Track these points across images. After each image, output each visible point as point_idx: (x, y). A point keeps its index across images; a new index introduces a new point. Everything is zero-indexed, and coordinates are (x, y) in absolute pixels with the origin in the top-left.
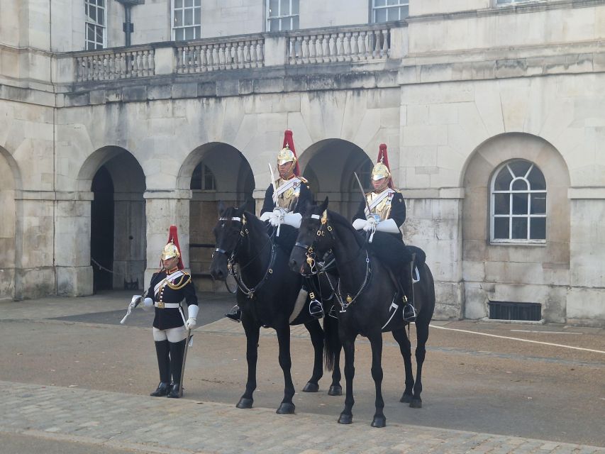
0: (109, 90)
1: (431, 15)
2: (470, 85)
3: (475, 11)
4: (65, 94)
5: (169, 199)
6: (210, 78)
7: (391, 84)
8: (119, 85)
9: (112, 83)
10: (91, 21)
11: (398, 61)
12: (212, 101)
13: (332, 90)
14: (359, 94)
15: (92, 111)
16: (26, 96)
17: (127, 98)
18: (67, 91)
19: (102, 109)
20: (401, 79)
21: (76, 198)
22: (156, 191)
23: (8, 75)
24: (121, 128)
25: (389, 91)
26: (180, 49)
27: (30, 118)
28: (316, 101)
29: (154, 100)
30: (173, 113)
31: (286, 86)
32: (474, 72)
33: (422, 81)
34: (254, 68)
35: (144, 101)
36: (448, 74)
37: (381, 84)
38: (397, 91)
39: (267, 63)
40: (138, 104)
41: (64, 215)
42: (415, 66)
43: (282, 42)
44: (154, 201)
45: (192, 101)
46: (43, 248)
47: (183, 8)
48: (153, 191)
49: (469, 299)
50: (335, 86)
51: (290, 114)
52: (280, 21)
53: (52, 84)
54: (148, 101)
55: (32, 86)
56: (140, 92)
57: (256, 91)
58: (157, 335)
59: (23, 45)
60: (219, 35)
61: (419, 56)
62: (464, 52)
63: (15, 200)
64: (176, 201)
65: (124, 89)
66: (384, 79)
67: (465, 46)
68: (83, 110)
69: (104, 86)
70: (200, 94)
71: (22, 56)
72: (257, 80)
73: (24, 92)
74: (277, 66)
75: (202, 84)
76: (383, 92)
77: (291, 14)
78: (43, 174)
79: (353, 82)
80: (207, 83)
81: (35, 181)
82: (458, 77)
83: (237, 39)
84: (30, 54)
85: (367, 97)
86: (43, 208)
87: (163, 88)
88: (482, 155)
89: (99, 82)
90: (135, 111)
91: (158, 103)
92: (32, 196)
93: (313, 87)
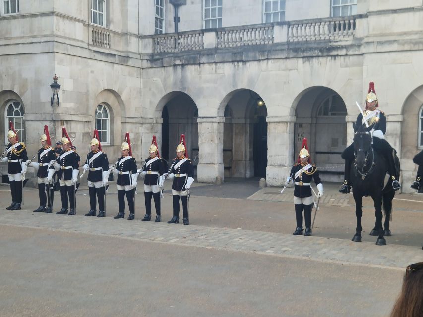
0: (175, 57)
1: (384, 11)
2: (409, 53)
3: (413, 8)
4: (147, 60)
5: (213, 122)
6: (239, 50)
7: (356, 53)
8: (181, 55)
9: (177, 53)
10: (157, 16)
11: (361, 39)
12: (240, 64)
13: (318, 57)
14: (335, 59)
15: (164, 71)
16: (128, 62)
17: (187, 62)
18: (149, 58)
19: (171, 69)
20: (363, 49)
21: (155, 122)
22: (205, 118)
23: (117, 49)
24: (183, 80)
25: (355, 57)
26: (219, 33)
27: (130, 75)
28: (307, 63)
29: (204, 63)
30: (216, 71)
31: (288, 54)
32: (412, 45)
33: (378, 51)
34: (267, 44)
35: (197, 64)
36: (395, 47)
37: (350, 53)
38: (361, 57)
39: (276, 41)
40: (194, 66)
41: (147, 132)
42: (373, 42)
43: (285, 27)
44: (204, 124)
45: (228, 64)
46: (136, 151)
47: (211, 8)
48: (203, 118)
49: (404, 181)
50: (320, 54)
51: (291, 71)
52: (272, 15)
53: (139, 54)
54: (200, 64)
55: (131, 55)
56: (195, 59)
57: (269, 58)
58: (296, 200)
59: (125, 31)
60: (245, 24)
61: (375, 36)
62: (405, 33)
63: (122, 123)
64: (217, 123)
65: (185, 57)
66: (352, 50)
67: (405, 30)
68: (159, 69)
69: (172, 55)
70: (234, 60)
71: (124, 38)
72: (269, 52)
73: (126, 59)
74: (282, 42)
75: (235, 54)
76: (351, 58)
77: (279, 11)
78: (136, 108)
79: (332, 51)
80: (238, 53)
81: (132, 112)
82: (401, 48)
83: (256, 27)
84: (129, 37)
85: (340, 60)
86: (136, 128)
87: (210, 56)
88: (415, 95)
89: (168, 53)
90: (191, 70)
91: (206, 65)
92: (131, 121)
93: (306, 55)
